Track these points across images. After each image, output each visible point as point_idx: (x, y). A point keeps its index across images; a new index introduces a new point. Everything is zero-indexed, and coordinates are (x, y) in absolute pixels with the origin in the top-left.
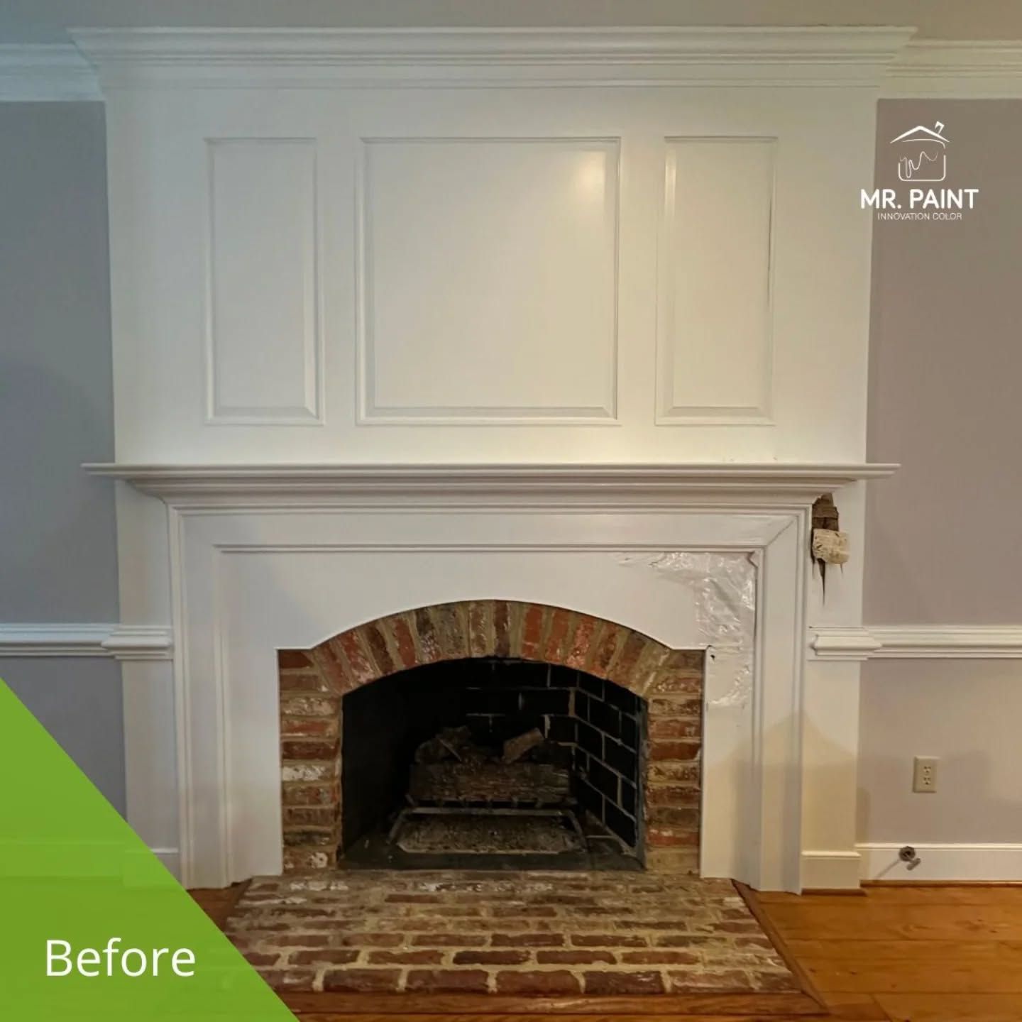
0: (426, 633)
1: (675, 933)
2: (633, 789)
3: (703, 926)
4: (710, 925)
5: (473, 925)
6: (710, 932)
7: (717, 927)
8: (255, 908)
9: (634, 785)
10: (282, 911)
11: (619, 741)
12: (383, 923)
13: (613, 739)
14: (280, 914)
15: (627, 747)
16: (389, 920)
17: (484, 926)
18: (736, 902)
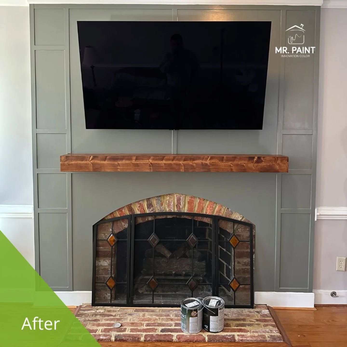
0: (150, 208)
1: (242, 322)
2: (230, 269)
3: (252, 320)
4: (255, 320)
5: (167, 320)
6: (255, 322)
7: (257, 320)
8: (86, 314)
9: (230, 267)
10: (96, 315)
11: (225, 250)
12: (134, 319)
13: (223, 249)
14: (95, 316)
15: (228, 252)
16: (136, 318)
17: (172, 320)
18: (266, 312)
